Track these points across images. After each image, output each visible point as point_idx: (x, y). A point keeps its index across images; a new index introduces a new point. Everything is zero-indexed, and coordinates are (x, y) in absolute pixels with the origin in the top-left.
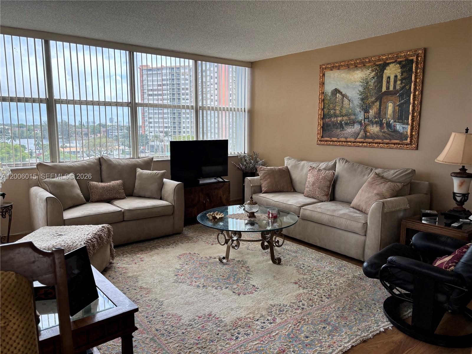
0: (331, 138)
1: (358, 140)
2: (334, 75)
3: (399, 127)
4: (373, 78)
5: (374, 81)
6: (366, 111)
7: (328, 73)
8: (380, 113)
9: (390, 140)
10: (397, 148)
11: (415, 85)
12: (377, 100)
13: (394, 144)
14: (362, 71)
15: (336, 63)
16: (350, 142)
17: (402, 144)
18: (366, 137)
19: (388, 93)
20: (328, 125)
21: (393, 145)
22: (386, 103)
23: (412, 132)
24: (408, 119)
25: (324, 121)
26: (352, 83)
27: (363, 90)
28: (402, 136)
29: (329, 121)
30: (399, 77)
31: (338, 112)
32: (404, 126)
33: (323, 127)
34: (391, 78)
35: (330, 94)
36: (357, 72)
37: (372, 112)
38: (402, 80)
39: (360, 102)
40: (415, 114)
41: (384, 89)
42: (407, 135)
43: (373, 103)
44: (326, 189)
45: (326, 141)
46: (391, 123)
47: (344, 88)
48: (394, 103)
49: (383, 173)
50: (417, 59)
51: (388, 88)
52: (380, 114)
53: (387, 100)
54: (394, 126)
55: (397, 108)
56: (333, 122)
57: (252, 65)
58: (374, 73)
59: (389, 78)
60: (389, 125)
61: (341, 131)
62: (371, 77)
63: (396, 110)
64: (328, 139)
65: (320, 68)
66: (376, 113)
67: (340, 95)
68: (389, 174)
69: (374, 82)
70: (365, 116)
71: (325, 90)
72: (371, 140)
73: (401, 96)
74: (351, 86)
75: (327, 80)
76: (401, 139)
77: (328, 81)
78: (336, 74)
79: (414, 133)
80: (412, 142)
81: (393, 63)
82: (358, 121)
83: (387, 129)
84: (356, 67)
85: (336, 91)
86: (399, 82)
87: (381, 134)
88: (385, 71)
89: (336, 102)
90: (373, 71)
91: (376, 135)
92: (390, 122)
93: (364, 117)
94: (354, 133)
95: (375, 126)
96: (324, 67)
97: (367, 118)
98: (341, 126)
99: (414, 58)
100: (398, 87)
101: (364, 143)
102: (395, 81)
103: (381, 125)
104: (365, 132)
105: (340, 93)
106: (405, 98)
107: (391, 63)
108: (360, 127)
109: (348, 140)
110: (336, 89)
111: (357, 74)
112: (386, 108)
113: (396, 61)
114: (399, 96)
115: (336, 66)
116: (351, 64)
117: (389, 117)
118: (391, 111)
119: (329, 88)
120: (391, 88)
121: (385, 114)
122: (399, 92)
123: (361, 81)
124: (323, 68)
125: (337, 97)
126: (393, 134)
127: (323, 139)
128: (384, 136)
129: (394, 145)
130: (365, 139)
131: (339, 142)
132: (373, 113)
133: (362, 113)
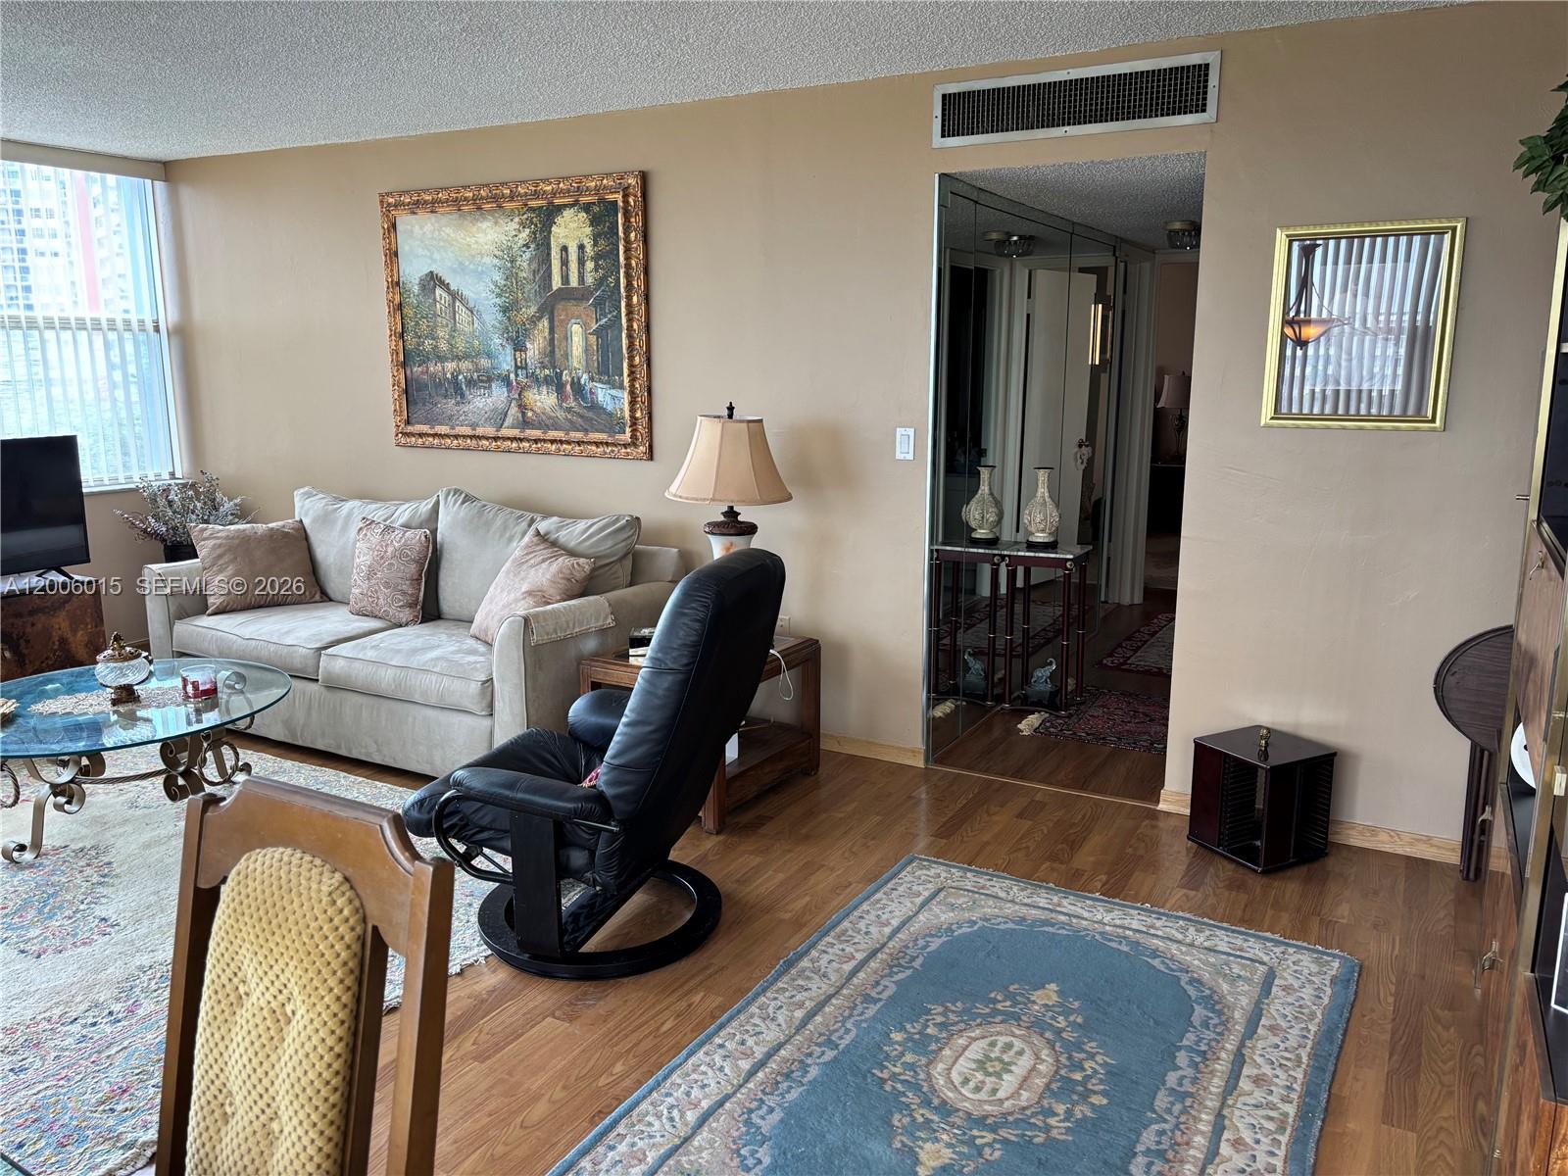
0: (432, 428)
1: (505, 432)
2: (421, 228)
3: (603, 395)
4: (527, 246)
5: (527, 255)
6: (519, 347)
7: (405, 222)
8: (552, 352)
9: (586, 431)
10: (603, 456)
11: (628, 275)
12: (542, 310)
13: (597, 444)
14: (496, 223)
15: (425, 191)
16: (487, 438)
17: (614, 445)
18: (525, 423)
19: (566, 294)
20: (422, 387)
21: (594, 448)
22: (565, 323)
23: (633, 410)
24: (622, 375)
25: (408, 372)
26: (473, 256)
27: (503, 282)
28: (612, 423)
29: (422, 373)
30: (589, 249)
31: (443, 346)
32: (614, 392)
33: (406, 392)
34: (570, 249)
35: (416, 289)
36: (485, 225)
37: (534, 349)
38: (596, 258)
39: (500, 316)
40: (637, 359)
41: (556, 283)
42: (623, 418)
43: (534, 320)
44: (406, 587)
45: (421, 435)
46: (583, 382)
47: (454, 271)
48: (585, 326)
49: (558, 529)
50: (626, 202)
51: (565, 279)
52: (553, 354)
53: (567, 315)
54: (592, 393)
55: (593, 339)
56: (433, 376)
57: (166, 170)
58: (527, 231)
59: (565, 249)
60: (578, 389)
61: (458, 404)
62: (521, 242)
63: (591, 346)
64: (425, 428)
65: (382, 202)
66: (543, 354)
67: (444, 295)
68: (573, 534)
69: (531, 260)
70: (516, 359)
71: (401, 274)
72: (536, 433)
73: (599, 304)
74: (472, 266)
75: (404, 246)
76: (611, 432)
77: (407, 248)
78: (428, 227)
79: (638, 415)
80: (637, 439)
81: (572, 206)
82: (499, 376)
83: (576, 399)
84: (479, 208)
85: (433, 281)
86: (590, 265)
87: (561, 414)
88: (554, 229)
89: (435, 315)
90: (523, 225)
91: (550, 418)
92: (579, 379)
93: (513, 363)
94: (495, 410)
95: (544, 389)
96: (391, 200)
97: (521, 368)
98: (456, 388)
99: (619, 197)
100: (589, 280)
101: (521, 440)
102: (581, 262)
103: (560, 388)
104: (523, 408)
105: (446, 287)
106: (610, 312)
107: (565, 206)
108: (506, 394)
109: (480, 431)
110: (431, 272)
111: (484, 232)
112: (567, 338)
113: (576, 203)
114: (594, 305)
115: (426, 202)
116: (466, 199)
117: (575, 364)
118: (580, 350)
119: (413, 271)
120: (574, 282)
121: (566, 356)
122: (592, 294)
123: (497, 253)
124: (389, 205)
125: (438, 299)
126: (590, 414)
127: (410, 429)
128: (570, 421)
129: (598, 447)
130: (523, 430)
131: (456, 437)
132: (537, 352)
133: (509, 349)
